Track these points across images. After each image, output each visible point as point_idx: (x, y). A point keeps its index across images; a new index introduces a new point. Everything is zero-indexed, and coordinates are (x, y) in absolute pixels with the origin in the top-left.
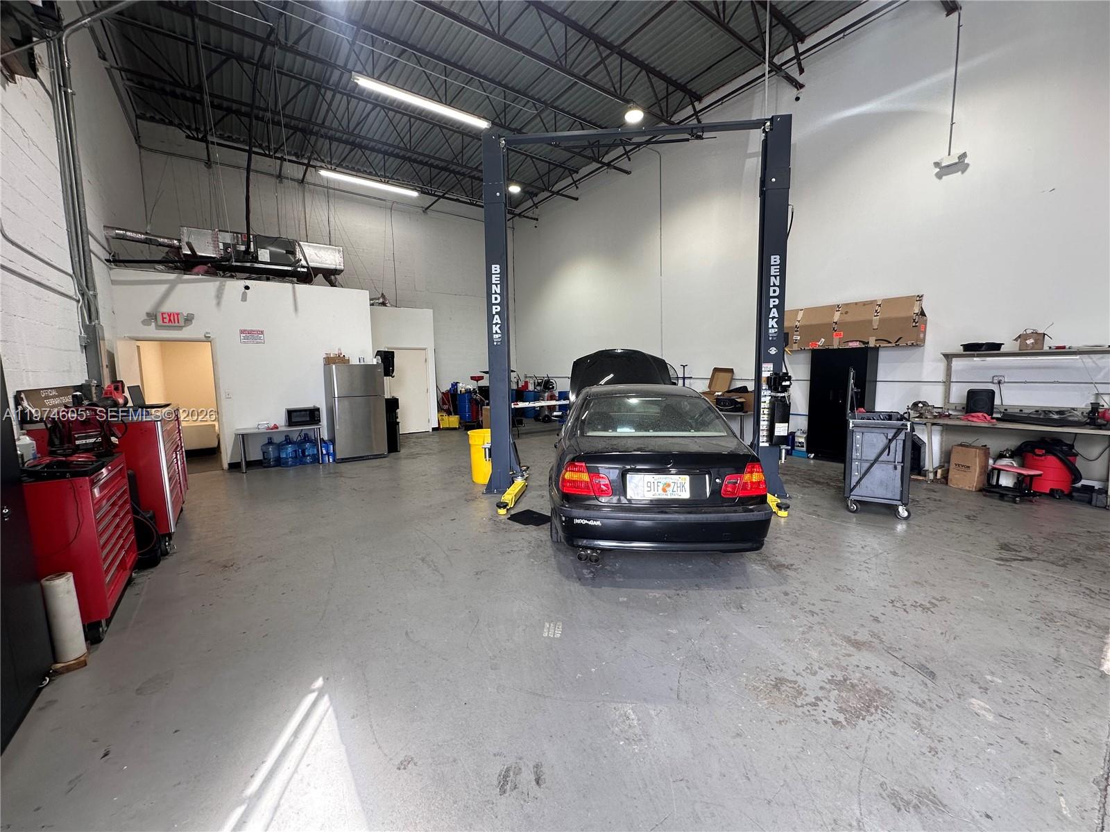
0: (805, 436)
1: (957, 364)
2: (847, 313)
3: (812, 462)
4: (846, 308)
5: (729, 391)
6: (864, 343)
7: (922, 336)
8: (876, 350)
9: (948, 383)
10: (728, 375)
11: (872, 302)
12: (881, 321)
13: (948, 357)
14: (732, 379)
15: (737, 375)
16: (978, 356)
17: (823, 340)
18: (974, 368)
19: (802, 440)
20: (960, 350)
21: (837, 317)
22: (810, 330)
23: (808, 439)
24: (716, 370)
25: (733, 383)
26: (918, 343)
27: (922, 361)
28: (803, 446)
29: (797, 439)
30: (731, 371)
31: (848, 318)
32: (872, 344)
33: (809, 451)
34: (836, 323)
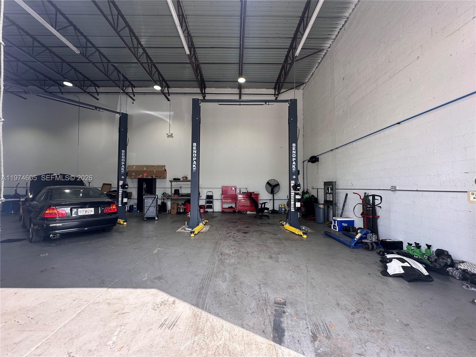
0: (136, 205)
1: (173, 183)
2: (148, 168)
3: (139, 213)
4: (147, 167)
5: (110, 192)
6: (152, 177)
7: (165, 176)
8: (155, 179)
9: (171, 188)
10: (109, 186)
11: (154, 166)
12: (156, 171)
13: (171, 181)
14: (111, 188)
15: (113, 186)
16: (176, 181)
17: (141, 175)
18: (177, 184)
19: (136, 207)
20: (173, 180)
21: (145, 169)
22: (137, 172)
23: (137, 206)
24: (104, 184)
25: (111, 189)
26: (165, 178)
27: (166, 182)
28: (136, 209)
29: (134, 207)
30: (110, 185)
31: (148, 170)
32: (154, 177)
33: (138, 210)
34: (145, 171)
